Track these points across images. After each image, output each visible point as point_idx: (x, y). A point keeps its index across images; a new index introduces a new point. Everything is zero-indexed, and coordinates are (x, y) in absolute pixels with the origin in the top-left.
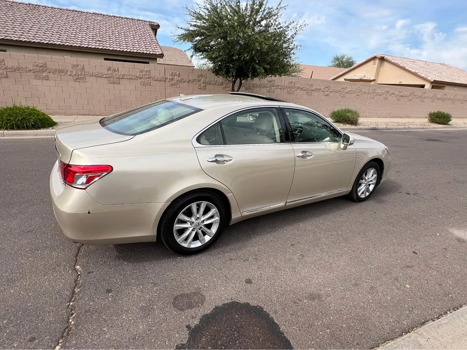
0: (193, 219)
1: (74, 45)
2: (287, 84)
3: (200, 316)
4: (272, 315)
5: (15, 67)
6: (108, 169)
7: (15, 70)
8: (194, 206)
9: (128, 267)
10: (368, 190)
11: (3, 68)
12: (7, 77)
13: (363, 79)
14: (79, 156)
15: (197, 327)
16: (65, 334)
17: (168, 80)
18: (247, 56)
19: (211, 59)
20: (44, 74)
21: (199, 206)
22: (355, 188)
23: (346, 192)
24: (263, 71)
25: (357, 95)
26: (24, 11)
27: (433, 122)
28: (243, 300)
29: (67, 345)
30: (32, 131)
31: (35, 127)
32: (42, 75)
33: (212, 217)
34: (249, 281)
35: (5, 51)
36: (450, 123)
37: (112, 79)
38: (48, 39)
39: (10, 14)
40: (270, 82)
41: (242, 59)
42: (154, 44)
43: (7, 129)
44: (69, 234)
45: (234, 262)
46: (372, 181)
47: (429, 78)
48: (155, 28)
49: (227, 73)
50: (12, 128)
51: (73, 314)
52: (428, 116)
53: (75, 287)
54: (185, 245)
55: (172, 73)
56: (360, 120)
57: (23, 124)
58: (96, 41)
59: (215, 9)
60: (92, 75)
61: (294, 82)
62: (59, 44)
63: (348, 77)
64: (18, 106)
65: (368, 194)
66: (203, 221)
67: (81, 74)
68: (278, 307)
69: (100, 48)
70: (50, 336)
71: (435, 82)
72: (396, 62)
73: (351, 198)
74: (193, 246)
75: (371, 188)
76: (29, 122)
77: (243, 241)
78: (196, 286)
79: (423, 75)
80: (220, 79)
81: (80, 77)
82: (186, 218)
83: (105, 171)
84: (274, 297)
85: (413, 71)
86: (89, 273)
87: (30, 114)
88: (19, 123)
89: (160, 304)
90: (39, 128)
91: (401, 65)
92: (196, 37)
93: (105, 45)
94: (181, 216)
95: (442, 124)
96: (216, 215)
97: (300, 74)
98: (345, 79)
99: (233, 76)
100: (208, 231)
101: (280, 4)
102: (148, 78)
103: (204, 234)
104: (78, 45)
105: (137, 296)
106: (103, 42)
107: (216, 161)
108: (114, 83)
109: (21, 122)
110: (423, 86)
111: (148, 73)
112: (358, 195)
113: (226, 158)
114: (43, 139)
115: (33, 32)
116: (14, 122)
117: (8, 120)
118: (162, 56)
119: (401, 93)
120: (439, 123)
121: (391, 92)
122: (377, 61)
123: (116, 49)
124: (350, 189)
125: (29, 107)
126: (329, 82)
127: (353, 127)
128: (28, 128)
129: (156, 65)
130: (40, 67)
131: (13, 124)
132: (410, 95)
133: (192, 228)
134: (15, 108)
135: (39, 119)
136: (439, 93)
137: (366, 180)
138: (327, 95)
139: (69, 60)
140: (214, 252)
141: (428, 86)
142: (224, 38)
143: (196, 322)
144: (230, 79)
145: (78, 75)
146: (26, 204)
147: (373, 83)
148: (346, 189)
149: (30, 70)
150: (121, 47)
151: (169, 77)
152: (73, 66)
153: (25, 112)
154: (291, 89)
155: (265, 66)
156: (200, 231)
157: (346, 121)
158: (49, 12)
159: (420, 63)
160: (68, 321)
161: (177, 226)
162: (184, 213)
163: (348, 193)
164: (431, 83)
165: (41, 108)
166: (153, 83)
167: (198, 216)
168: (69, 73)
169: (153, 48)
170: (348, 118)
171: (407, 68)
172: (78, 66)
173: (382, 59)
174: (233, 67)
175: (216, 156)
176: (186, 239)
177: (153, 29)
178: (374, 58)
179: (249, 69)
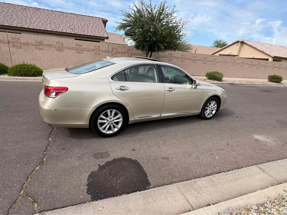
0: (108, 119)
1: (58, 31)
2: (180, 56)
3: (106, 161)
4: (141, 164)
5: (26, 42)
6: (66, 89)
7: (25, 44)
8: (109, 111)
9: (74, 141)
10: (211, 113)
11: (19, 43)
12: (21, 48)
13: (231, 54)
14: (53, 82)
15: (103, 165)
16: (41, 164)
17: (110, 52)
18: (155, 38)
19: (134, 40)
20: (41, 47)
21: (111, 112)
22: (203, 111)
23: (198, 113)
24: (163, 47)
25: (224, 64)
26: (32, 12)
27: (271, 81)
28: (128, 157)
29: (42, 167)
30: (33, 77)
31: (34, 75)
32: (39, 47)
33: (118, 118)
34: (134, 150)
35: (20, 34)
36: (281, 82)
37: (78, 50)
38: (44, 27)
39: (24, 13)
40: (170, 54)
41: (151, 40)
42: (104, 31)
43: (19, 76)
44: (46, 120)
45: (128, 142)
46: (214, 108)
47: (271, 55)
48: (105, 22)
49: (143, 49)
50: (22, 76)
51: (45, 157)
52: (268, 78)
53: (47, 147)
54: (104, 132)
55: (113, 48)
56: (224, 79)
57: (28, 74)
58: (71, 29)
59: (139, 11)
60: (67, 48)
61: (185, 55)
62: (50, 30)
63: (221, 53)
64: (26, 63)
65: (211, 115)
66: (114, 120)
67: (61, 47)
68: (145, 161)
69: (73, 33)
70: (34, 163)
71: (275, 57)
72: (251, 44)
73: (200, 117)
74: (108, 133)
75: (214, 112)
76: (31, 72)
77: (136, 133)
78: (106, 150)
79: (267, 53)
80: (140, 52)
81: (60, 49)
82: (104, 118)
83: (64, 90)
84: (145, 157)
85: (262, 50)
86: (55, 141)
87: (32, 68)
88: (26, 73)
89: (87, 156)
90: (36, 76)
91: (254, 46)
92: (127, 28)
93: (76, 31)
94: (102, 116)
95: (276, 83)
96: (121, 117)
97: (191, 51)
98: (219, 54)
99: (146, 50)
100: (116, 125)
101: (173, 9)
102: (99, 50)
103: (114, 127)
104: (60, 31)
105: (77, 152)
106: (75, 29)
107: (121, 89)
108: (79, 53)
109: (27, 73)
110: (268, 60)
111: (98, 48)
112: (205, 116)
113: (126, 88)
114: (38, 82)
115: (36, 23)
116: (23, 72)
117: (20, 71)
118: (107, 38)
119: (252, 63)
120: (275, 82)
121: (245, 63)
122: (239, 44)
123: (81, 33)
124: (200, 111)
125: (31, 64)
126: (209, 56)
127: (219, 82)
128: (30, 76)
129: (104, 43)
130: (39, 43)
131: (22, 73)
132: (257, 65)
133: (107, 123)
134: (24, 64)
135: (36, 71)
136: (277, 64)
137: (210, 108)
138: (205, 63)
139: (55, 39)
140: (119, 137)
141: (271, 60)
142: (142, 28)
143: (103, 164)
144: (145, 52)
145: (59, 48)
146: (27, 112)
147: (236, 57)
148: (197, 111)
149: (33, 45)
150: (85, 33)
151: (110, 50)
152: (57, 43)
153: (29, 67)
154: (183, 59)
155: (165, 44)
156: (112, 125)
157: (215, 78)
158: (46, 12)
159: (266, 45)
160: (43, 159)
161: (100, 121)
162: (103, 115)
163: (199, 114)
164: (273, 58)
165: (38, 65)
166: (101, 53)
167: (111, 117)
168: (54, 47)
169: (103, 34)
170: (216, 77)
171: (257, 48)
172: (59, 42)
173: (243, 43)
174: (146, 45)
175: (121, 87)
176: (104, 129)
177: (104, 23)
178: (238, 42)
179: (155, 46)
